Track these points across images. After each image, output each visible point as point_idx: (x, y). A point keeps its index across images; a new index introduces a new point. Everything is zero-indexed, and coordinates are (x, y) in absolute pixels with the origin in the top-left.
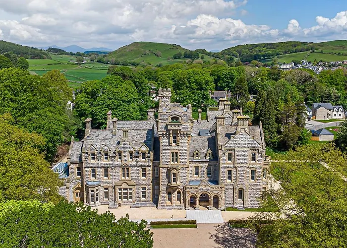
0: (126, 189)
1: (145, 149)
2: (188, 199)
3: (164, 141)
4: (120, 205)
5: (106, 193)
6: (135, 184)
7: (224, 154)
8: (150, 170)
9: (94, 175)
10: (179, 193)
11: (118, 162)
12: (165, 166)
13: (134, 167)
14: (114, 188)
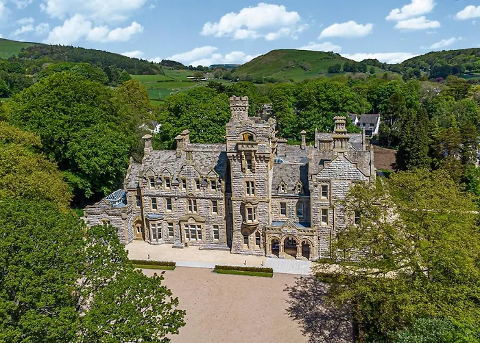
0: (194, 227)
1: (214, 176)
2: (269, 243)
3: (235, 165)
4: (186, 245)
5: (171, 229)
6: (203, 220)
7: (316, 186)
8: (221, 204)
9: (155, 207)
10: (258, 234)
11: (182, 191)
12: (238, 198)
13: (202, 198)
14: (179, 224)
